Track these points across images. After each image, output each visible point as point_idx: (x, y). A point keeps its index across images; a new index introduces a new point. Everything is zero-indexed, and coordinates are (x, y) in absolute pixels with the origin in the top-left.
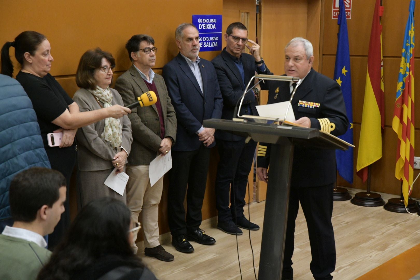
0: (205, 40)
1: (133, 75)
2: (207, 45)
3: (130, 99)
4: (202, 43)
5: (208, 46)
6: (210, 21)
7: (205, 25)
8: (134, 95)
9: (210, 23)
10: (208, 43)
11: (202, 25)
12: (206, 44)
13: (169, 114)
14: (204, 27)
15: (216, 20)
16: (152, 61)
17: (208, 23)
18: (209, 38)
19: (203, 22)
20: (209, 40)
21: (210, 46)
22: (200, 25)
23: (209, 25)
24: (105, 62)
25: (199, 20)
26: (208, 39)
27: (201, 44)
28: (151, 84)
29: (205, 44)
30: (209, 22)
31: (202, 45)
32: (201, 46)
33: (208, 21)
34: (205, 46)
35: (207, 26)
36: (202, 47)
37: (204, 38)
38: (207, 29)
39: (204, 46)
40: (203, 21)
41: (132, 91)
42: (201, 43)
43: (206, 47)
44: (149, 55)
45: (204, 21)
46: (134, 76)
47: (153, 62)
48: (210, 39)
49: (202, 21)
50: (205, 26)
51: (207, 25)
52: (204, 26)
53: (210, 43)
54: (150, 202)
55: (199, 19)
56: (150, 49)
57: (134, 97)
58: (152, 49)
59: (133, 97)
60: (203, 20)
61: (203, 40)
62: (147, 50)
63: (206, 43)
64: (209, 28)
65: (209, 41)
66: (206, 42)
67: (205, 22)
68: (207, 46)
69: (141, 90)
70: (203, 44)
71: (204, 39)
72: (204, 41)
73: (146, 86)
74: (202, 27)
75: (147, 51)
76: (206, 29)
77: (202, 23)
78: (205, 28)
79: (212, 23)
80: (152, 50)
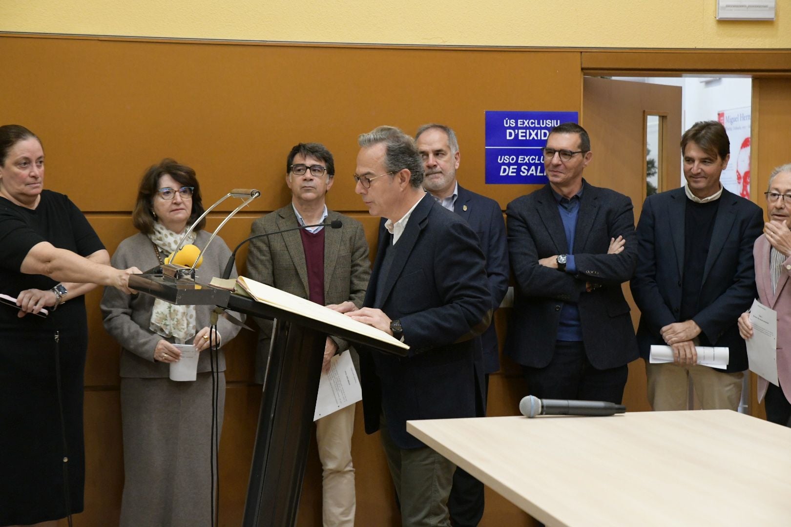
0: (525, 162)
1: (282, 217)
2: (530, 172)
3: (258, 258)
4: (516, 167)
5: (535, 174)
6: (539, 123)
7: (524, 131)
8: (269, 251)
9: (541, 128)
10: (533, 168)
11: (516, 131)
12: (528, 171)
13: (353, 295)
14: (520, 134)
15: (559, 121)
16: (307, 189)
17: (534, 129)
18: (537, 157)
19: (519, 126)
20: (536, 162)
21: (542, 174)
22: (508, 131)
23: (536, 131)
24: (166, 182)
25: (505, 121)
26: (533, 159)
27: (513, 169)
28: (312, 234)
29: (525, 169)
30: (536, 126)
31: (515, 170)
32: (512, 172)
33: (532, 123)
34: (524, 173)
35: (530, 134)
36: (515, 174)
37: (520, 157)
38: (531, 138)
39: (521, 173)
40: (519, 123)
41: (265, 243)
42: (511, 167)
43: (529, 174)
44: (301, 177)
45: (522, 123)
46: (284, 218)
47: (308, 191)
48: (539, 160)
49: (516, 123)
50: (524, 134)
51: (531, 131)
52: (522, 133)
53: (539, 167)
54: (327, 465)
55: (507, 119)
56: (305, 168)
57: (269, 255)
58: (309, 168)
59: (264, 255)
60: (519, 121)
61: (519, 162)
62: (299, 168)
63: (527, 168)
64: (536, 138)
65: (536, 165)
66: (529, 165)
67: (524, 126)
68: (532, 175)
69: (284, 244)
70: (519, 170)
71: (520, 159)
72: (521, 163)
73: (300, 236)
74: (517, 136)
75: (299, 170)
76: (528, 138)
77: (514, 129)
78: (524, 138)
79: (546, 128)
80: (308, 170)
